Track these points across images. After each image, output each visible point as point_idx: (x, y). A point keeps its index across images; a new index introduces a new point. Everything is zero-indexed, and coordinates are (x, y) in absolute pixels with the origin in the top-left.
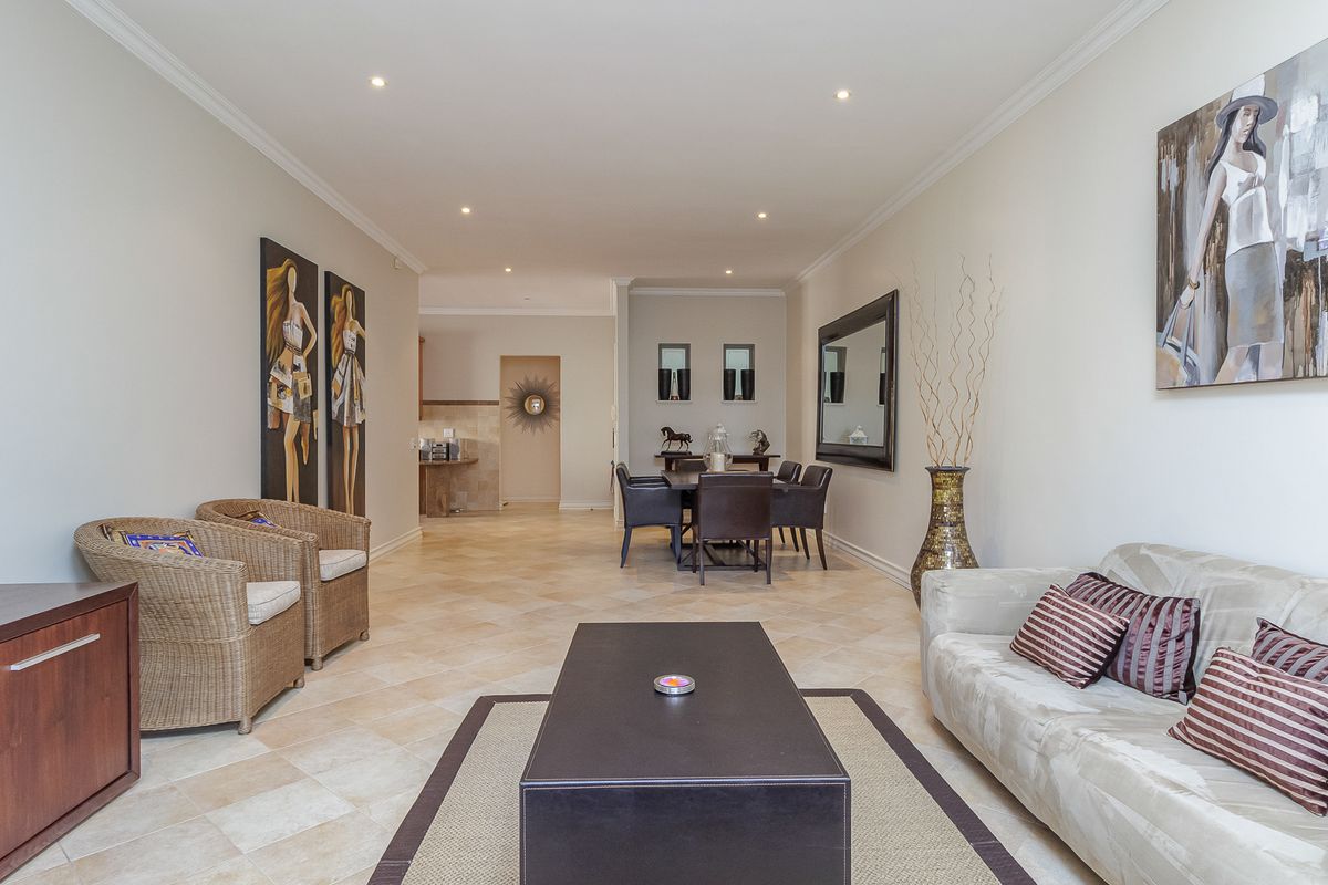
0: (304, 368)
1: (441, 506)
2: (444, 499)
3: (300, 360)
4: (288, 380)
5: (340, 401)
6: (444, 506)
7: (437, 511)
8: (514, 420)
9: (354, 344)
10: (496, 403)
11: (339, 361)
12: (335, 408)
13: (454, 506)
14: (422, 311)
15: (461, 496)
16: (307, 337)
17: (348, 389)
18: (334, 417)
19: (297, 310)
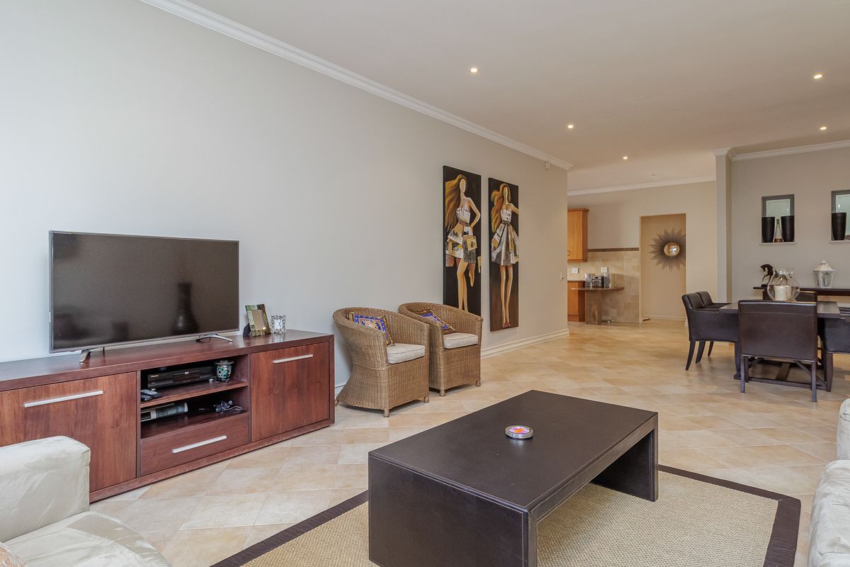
0: (471, 233)
1: (594, 317)
2: (596, 313)
3: (469, 229)
4: (460, 240)
5: (498, 250)
6: (597, 318)
7: (592, 319)
8: (656, 261)
9: (510, 218)
10: (637, 249)
11: (498, 228)
12: (494, 255)
13: (604, 318)
14: (570, 194)
15: (613, 312)
16: (473, 215)
17: (504, 244)
18: (493, 260)
19: (466, 202)
